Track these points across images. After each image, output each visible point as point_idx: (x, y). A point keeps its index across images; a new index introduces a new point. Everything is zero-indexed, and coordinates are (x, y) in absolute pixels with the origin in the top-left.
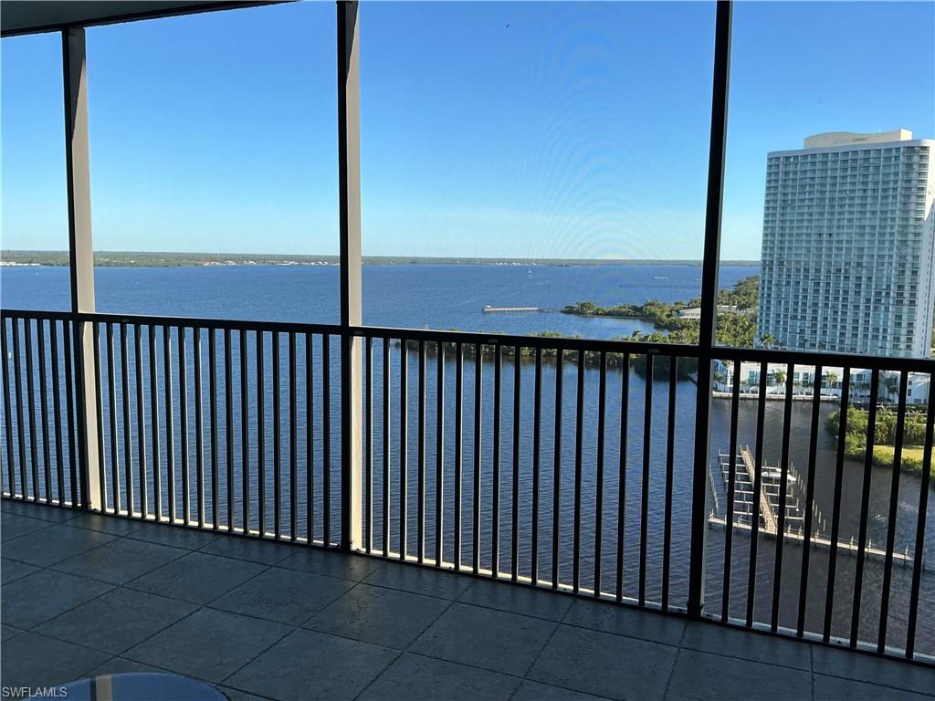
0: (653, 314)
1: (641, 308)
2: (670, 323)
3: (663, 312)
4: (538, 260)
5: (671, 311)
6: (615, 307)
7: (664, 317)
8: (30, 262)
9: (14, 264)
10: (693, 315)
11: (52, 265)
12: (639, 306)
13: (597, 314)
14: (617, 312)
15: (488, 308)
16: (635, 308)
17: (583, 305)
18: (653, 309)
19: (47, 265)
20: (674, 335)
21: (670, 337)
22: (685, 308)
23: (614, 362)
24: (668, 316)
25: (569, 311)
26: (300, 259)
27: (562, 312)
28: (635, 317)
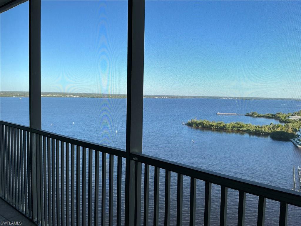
0: (279, 117)
1: (275, 115)
2: (285, 121)
3: (283, 116)
4: (238, 97)
5: (286, 116)
6: (265, 114)
7: (283, 119)
8: (83, 96)
9: (78, 97)
10: (294, 118)
11: (89, 97)
12: (274, 114)
13: (258, 116)
14: (266, 116)
15: (219, 113)
16: (272, 115)
17: (253, 113)
18: (279, 115)
19: (87, 97)
20: (286, 125)
21: (284, 125)
22: (291, 115)
23: (263, 134)
24: (285, 118)
25: (248, 115)
26: (159, 96)
27: (245, 115)
28: (272, 118)
